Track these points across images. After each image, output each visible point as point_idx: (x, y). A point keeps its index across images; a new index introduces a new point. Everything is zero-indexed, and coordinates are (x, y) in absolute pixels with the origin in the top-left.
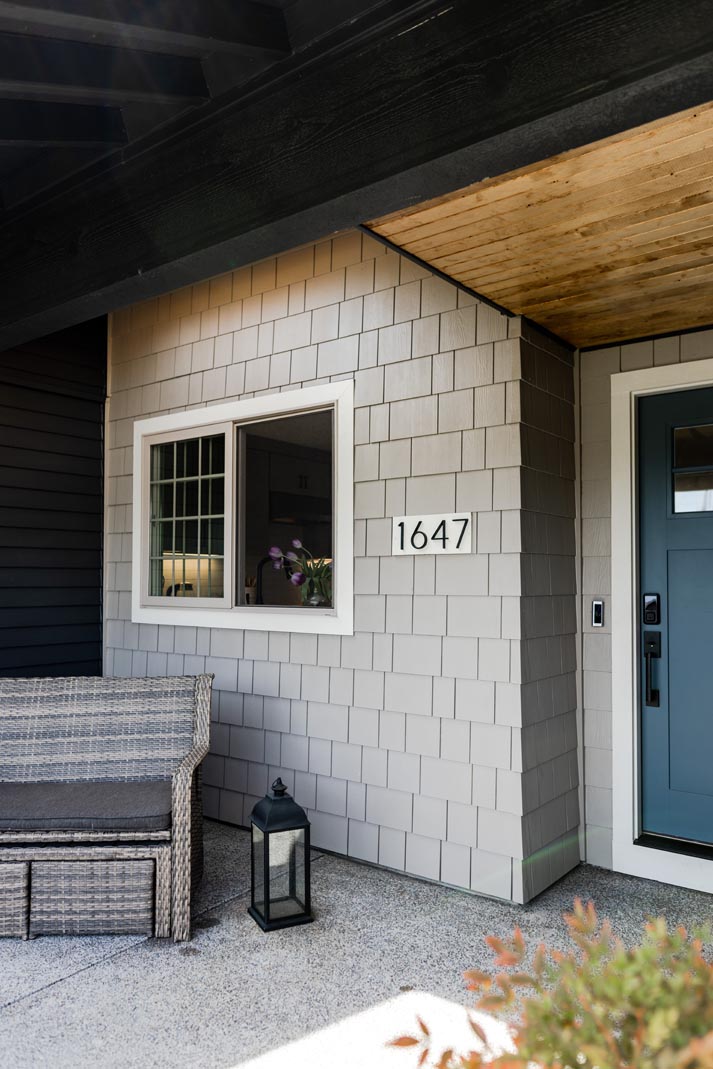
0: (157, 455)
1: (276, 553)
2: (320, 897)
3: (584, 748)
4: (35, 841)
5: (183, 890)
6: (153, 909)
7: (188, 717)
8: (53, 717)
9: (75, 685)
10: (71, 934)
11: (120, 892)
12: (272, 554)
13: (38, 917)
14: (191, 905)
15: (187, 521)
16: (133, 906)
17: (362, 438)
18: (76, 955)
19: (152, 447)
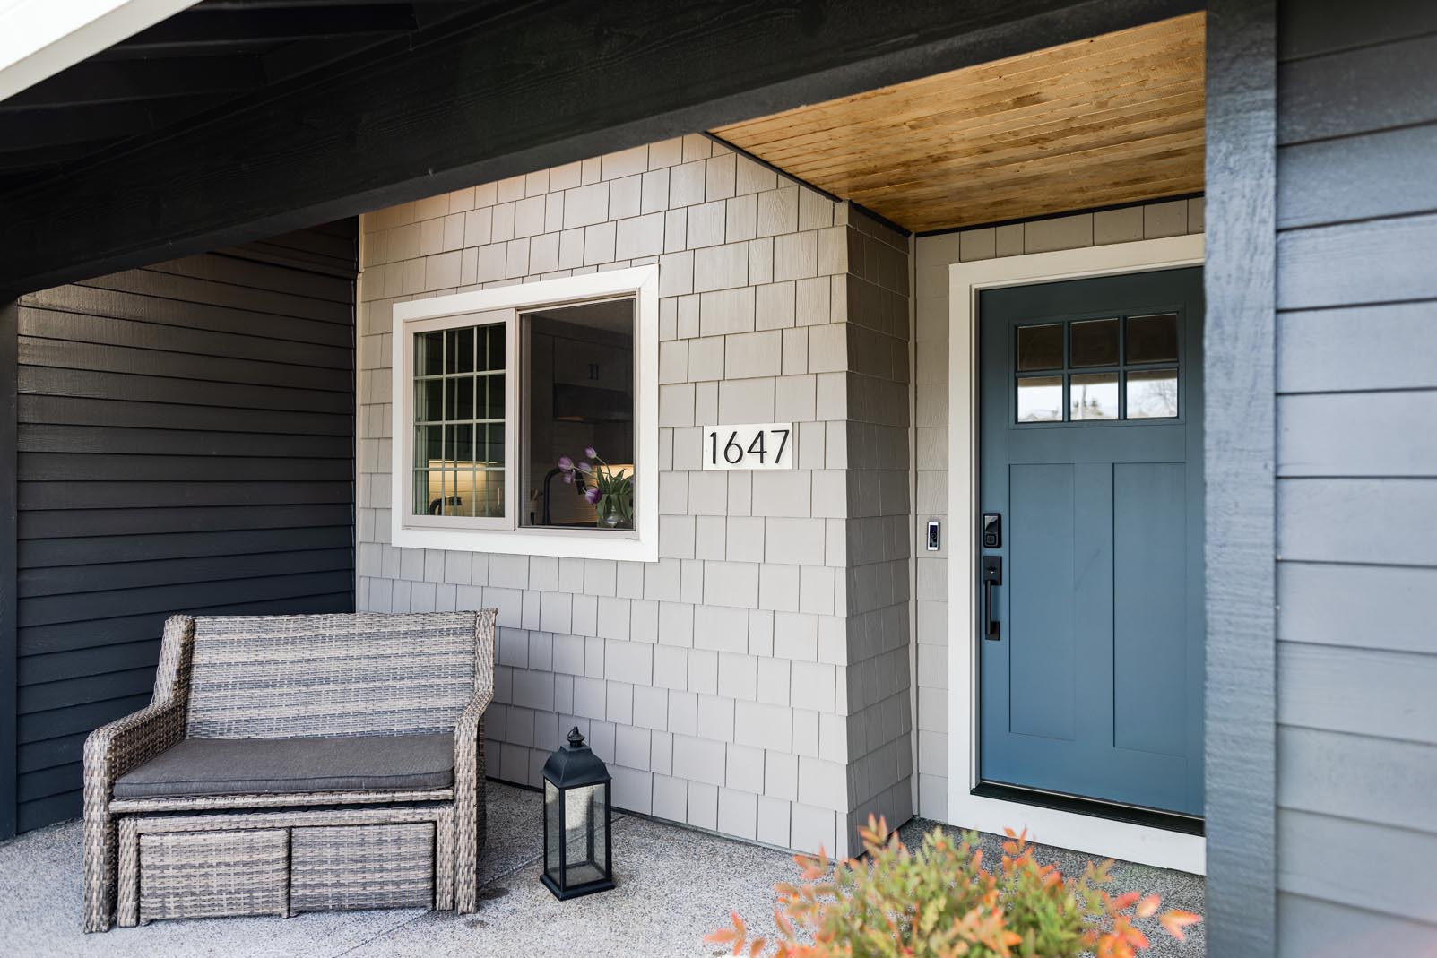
0: (422, 344)
1: (566, 464)
2: (621, 862)
3: (918, 687)
4: (297, 804)
5: (467, 857)
6: (434, 878)
7: (468, 659)
8: (308, 661)
9: (332, 623)
10: (339, 910)
11: (396, 860)
12: (562, 466)
13: (301, 892)
14: (478, 872)
15: (459, 426)
16: (411, 875)
17: (669, 333)
18: (347, 932)
19: (416, 335)
